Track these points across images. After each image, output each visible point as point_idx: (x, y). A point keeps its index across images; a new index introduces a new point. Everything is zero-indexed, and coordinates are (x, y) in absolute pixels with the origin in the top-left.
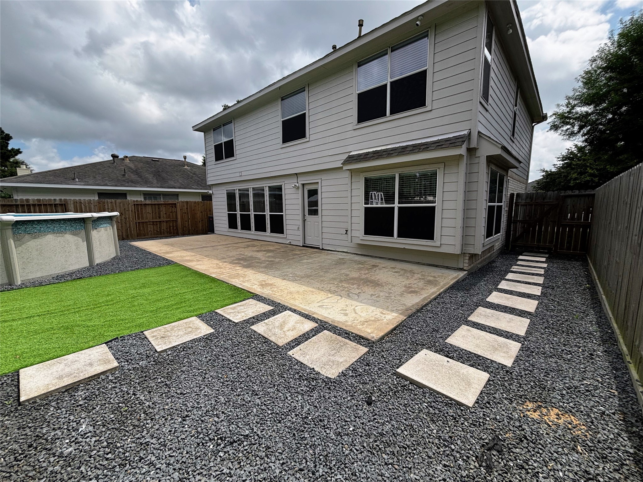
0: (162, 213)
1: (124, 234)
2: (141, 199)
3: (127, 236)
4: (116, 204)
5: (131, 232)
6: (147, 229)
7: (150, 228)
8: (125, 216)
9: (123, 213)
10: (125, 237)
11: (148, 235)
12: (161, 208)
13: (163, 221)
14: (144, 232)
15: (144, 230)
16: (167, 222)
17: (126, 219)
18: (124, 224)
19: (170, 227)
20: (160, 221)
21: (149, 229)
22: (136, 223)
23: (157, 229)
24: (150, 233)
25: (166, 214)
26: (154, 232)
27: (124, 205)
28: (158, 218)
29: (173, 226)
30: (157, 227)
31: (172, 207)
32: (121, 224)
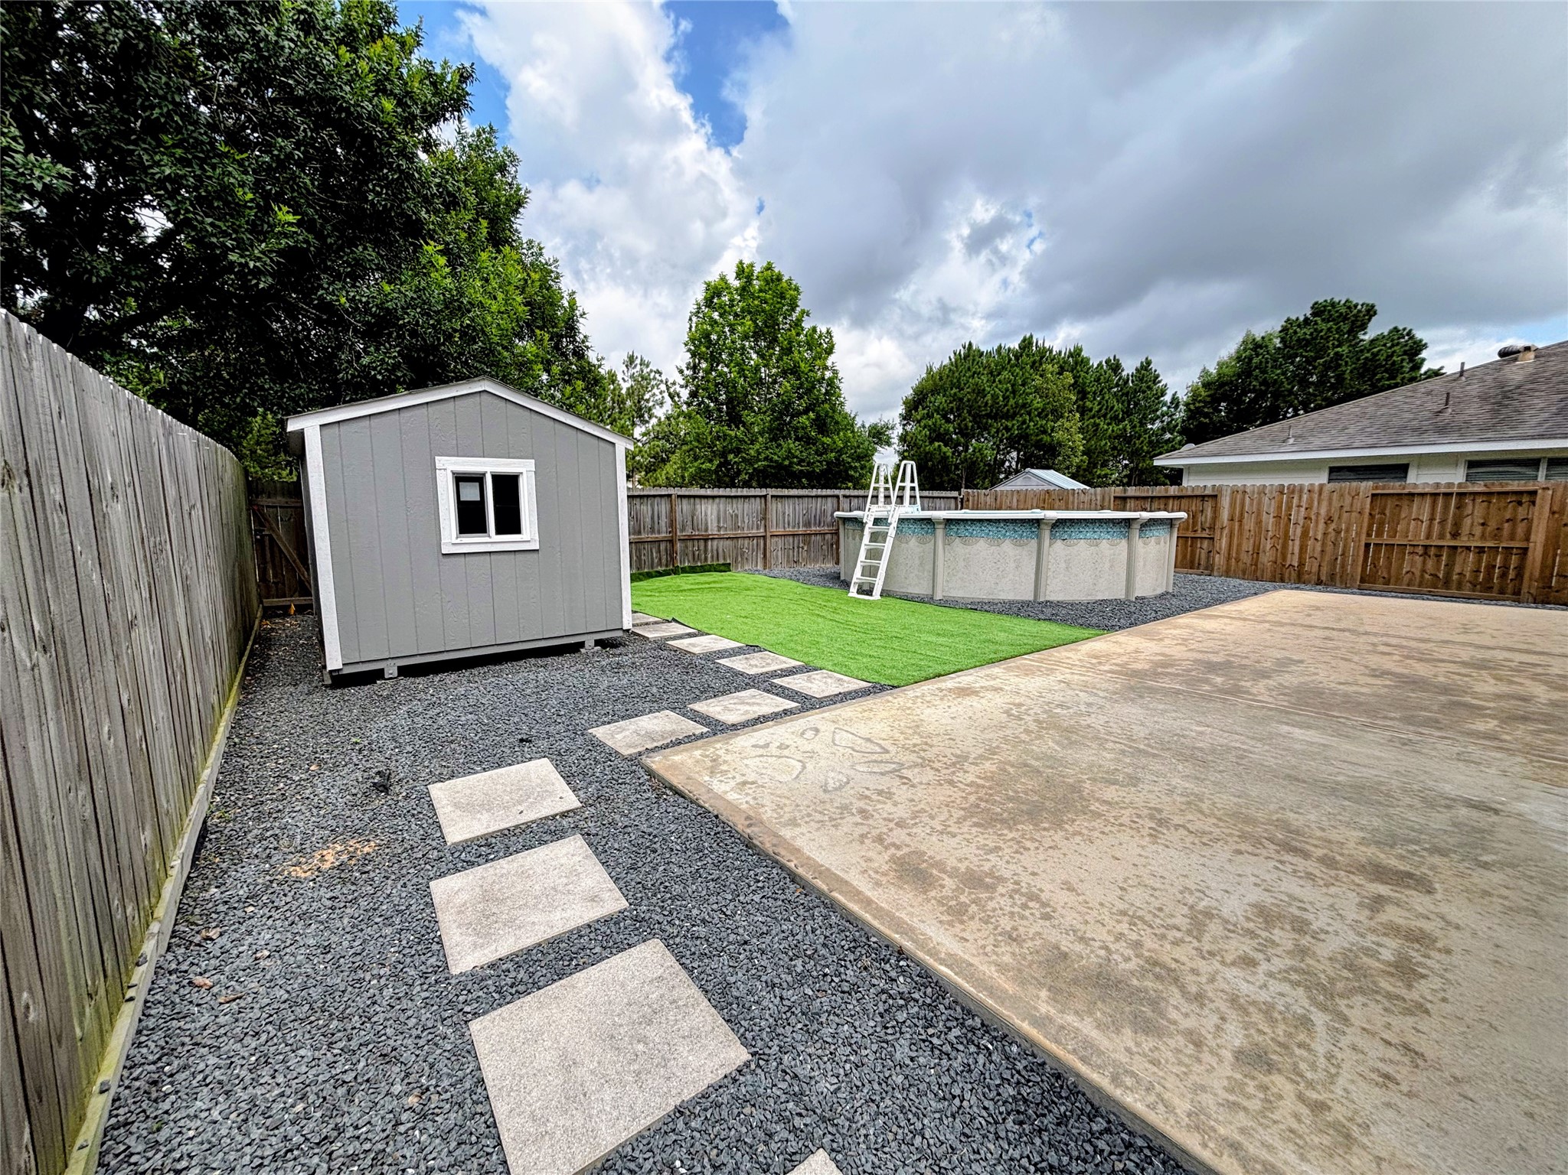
0: (1468, 521)
1: (1324, 570)
2: (1455, 477)
3: (1332, 576)
4: (1320, 494)
5: (1343, 566)
6: (1401, 567)
7: (1411, 564)
8: (1339, 524)
9: (1336, 518)
10: (1323, 578)
11: (1398, 581)
12: (1470, 507)
13: (1468, 548)
14: (1389, 573)
15: (1389, 568)
16: (1481, 550)
17: (1338, 532)
18: (1329, 548)
19: (1491, 567)
20: (1455, 548)
21: (1406, 568)
22: (1367, 545)
23: (1439, 570)
24: (1406, 579)
25: (1483, 524)
26: (1422, 576)
27: (1342, 495)
28: (1448, 536)
29: (1505, 567)
30: (1439, 562)
31: (1520, 503)
32: (1323, 544)
